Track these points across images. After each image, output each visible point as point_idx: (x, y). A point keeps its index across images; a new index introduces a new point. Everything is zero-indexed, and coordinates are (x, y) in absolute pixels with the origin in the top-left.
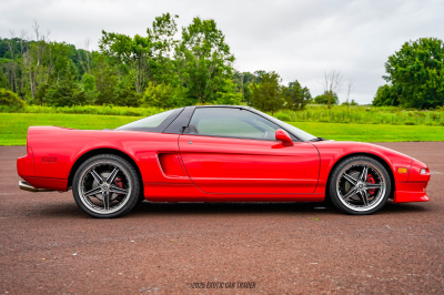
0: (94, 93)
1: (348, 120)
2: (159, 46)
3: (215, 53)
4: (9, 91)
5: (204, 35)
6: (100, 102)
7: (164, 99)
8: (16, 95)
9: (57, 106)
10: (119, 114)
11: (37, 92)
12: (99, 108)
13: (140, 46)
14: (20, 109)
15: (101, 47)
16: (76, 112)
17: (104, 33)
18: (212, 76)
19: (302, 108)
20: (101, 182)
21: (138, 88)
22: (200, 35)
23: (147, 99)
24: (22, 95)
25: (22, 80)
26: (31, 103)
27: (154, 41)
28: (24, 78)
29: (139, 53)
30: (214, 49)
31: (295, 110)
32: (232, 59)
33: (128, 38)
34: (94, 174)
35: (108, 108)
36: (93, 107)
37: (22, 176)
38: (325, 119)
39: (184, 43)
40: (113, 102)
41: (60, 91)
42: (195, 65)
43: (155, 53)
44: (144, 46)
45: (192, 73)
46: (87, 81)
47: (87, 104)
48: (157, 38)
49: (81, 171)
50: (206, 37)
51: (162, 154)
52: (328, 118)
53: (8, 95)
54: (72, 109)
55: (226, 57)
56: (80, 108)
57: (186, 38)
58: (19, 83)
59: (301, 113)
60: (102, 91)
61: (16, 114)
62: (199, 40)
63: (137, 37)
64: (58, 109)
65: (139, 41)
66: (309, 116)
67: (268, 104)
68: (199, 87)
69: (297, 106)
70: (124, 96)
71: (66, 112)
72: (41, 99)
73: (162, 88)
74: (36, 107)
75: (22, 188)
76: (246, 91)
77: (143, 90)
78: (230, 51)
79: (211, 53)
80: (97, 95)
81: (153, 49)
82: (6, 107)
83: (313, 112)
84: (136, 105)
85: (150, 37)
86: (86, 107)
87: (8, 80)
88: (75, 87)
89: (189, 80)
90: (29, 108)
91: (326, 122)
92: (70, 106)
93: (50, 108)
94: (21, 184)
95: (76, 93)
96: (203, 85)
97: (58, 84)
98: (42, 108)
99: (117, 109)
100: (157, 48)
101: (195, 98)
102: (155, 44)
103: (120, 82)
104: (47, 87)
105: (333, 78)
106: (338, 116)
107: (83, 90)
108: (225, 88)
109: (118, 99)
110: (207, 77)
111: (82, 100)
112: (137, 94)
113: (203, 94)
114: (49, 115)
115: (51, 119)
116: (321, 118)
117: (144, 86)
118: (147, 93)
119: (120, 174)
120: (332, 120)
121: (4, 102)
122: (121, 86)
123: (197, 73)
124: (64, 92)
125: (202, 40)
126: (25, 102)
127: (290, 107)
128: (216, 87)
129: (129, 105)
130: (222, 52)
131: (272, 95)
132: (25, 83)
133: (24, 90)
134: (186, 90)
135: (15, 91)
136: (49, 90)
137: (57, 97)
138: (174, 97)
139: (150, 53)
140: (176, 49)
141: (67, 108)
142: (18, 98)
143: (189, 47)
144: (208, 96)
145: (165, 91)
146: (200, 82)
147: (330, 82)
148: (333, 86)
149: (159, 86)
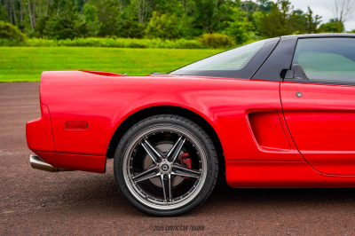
0: (96, 24)
4: (8, 24)
6: (102, 35)
7: (170, 29)
8: (16, 28)
9: (58, 39)
10: (123, 46)
11: (37, 25)
12: (103, 40)
14: (20, 42)
16: (78, 45)
18: (219, 4)
20: (159, 160)
21: (141, 18)
23: (152, 30)
24: (21, 28)
25: (21, 13)
26: (31, 36)
28: (23, 10)
34: (146, 146)
35: (111, 40)
36: (96, 39)
37: (33, 150)
40: (116, 34)
41: (61, 23)
46: (89, 12)
47: (90, 36)
49: (127, 143)
51: (256, 114)
53: (7, 28)
54: (74, 41)
56: (82, 40)
58: (18, 16)
60: (104, 22)
61: (17, 48)
64: (60, 42)
68: (205, 16)
70: (127, 27)
71: (68, 45)
72: (41, 32)
73: (167, 18)
74: (36, 41)
75: (34, 166)
76: (250, 19)
77: (147, 20)
80: (99, 26)
82: (6, 40)
84: (140, 37)
86: (89, 40)
87: (6, 13)
88: (77, 19)
89: (195, 9)
90: (29, 41)
92: (72, 38)
93: (51, 41)
94: (32, 160)
95: (78, 24)
96: (210, 14)
97: (57, 15)
98: (44, 41)
99: (120, 40)
101: (201, 28)
103: (122, 13)
104: (47, 18)
105: (344, 4)
107: (84, 21)
108: (232, 17)
109: (121, 30)
110: (213, 5)
111: (84, 32)
112: (141, 24)
113: (210, 23)
114: (51, 48)
115: (52, 53)
117: (148, 16)
118: (151, 23)
119: (189, 147)
121: (4, 36)
122: (123, 17)
123: (203, 2)
124: (65, 23)
126: (25, 35)
128: (223, 16)
129: (132, 37)
132: (24, 15)
133: (23, 22)
134: (191, 19)
135: (14, 24)
136: (50, 22)
137: (58, 29)
138: (180, 27)
141: (68, 41)
142: (18, 31)
144: (216, 25)
145: (170, 22)
146: (207, 11)
147: (340, 10)
148: (344, 13)
149: (164, 16)
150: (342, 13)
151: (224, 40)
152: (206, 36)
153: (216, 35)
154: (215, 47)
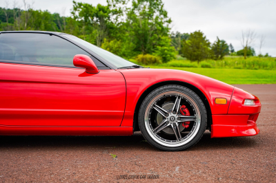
1: (257, 67)
2: (115, 12)
3: (157, 18)
5: (148, 4)
13: (101, 12)
15: (73, 13)
17: (74, 2)
18: (152, 34)
19: (221, 58)
22: (145, 3)
27: (112, 8)
29: (101, 18)
30: (157, 13)
31: (215, 60)
32: (169, 21)
33: (90, 6)
38: (239, 66)
39: (133, 10)
42: (139, 26)
43: (113, 18)
44: (104, 12)
45: (136, 31)
48: (114, 6)
50: (151, 5)
52: (241, 66)
55: (165, 20)
57: (135, 6)
59: (220, 62)
62: (145, 7)
63: (99, 6)
65: (101, 8)
66: (226, 64)
67: (194, 55)
68: (142, 42)
69: (217, 57)
73: (114, 43)
78: (168, 15)
79: (154, 17)
81: (110, 14)
83: (229, 62)
85: (109, 5)
89: (135, 37)
91: (240, 68)
96: (145, 41)
100: (113, 14)
101: (140, 50)
102: (113, 11)
105: (248, 36)
106: (249, 64)
113: (145, 47)
116: (236, 66)
120: (245, 66)
123: (140, 32)
125: (147, 7)
127: (212, 58)
130: (162, 16)
131: (198, 48)
134: (132, 45)
138: (123, 50)
139: (109, 18)
140: (127, 14)
143: (137, 13)
144: (149, 49)
145: (116, 46)
146: (143, 38)
147: (246, 39)
148: (249, 41)
149: (112, 42)
150: (247, 42)
151: (153, 59)
152: (141, 56)
153: (148, 56)
154: (147, 64)
